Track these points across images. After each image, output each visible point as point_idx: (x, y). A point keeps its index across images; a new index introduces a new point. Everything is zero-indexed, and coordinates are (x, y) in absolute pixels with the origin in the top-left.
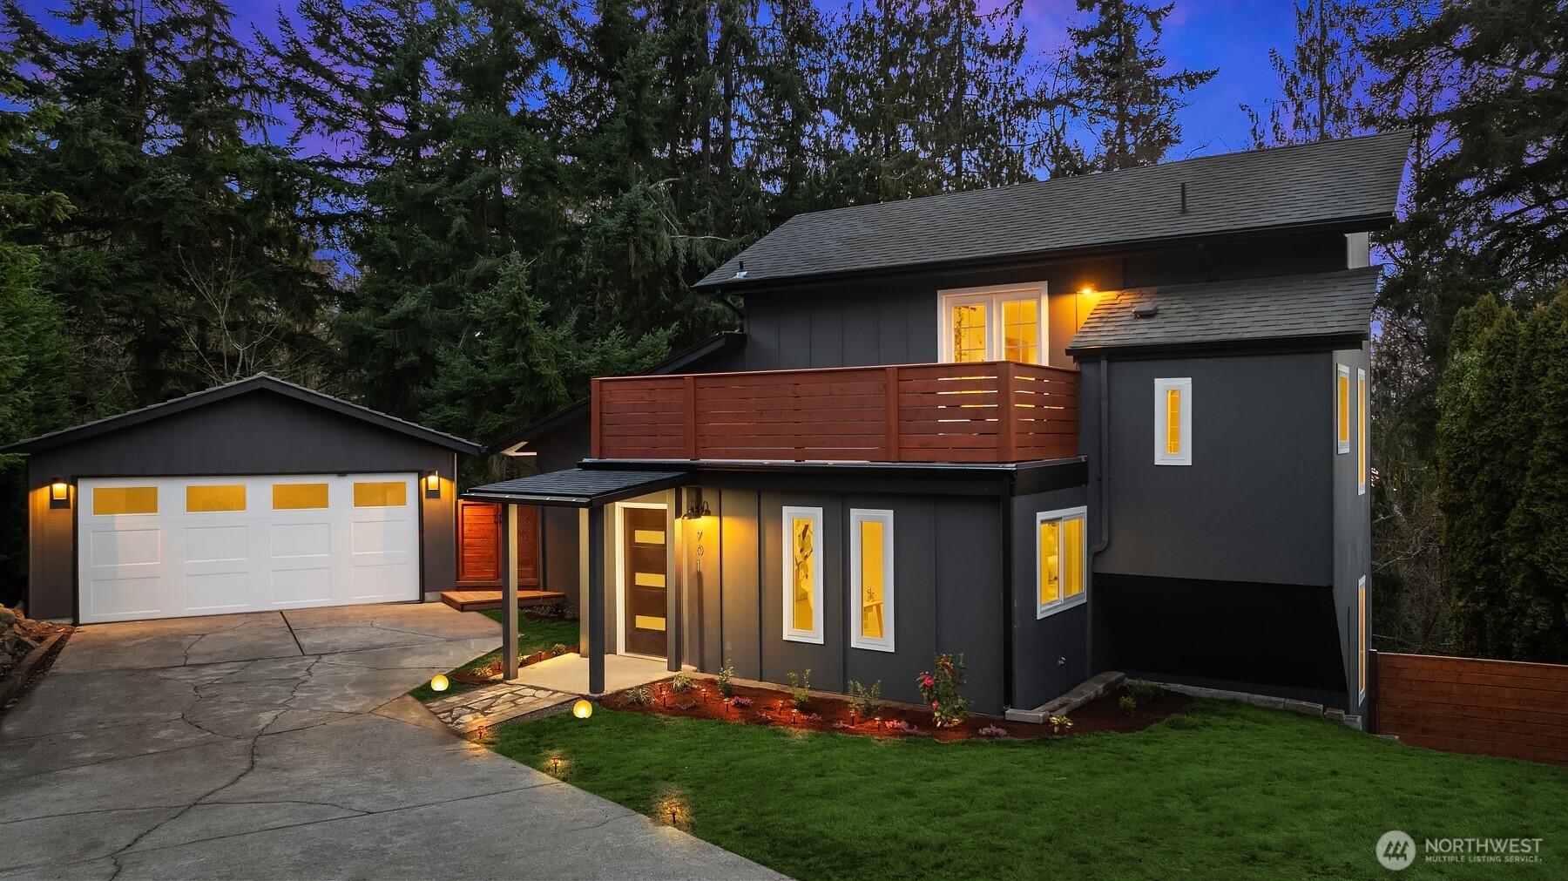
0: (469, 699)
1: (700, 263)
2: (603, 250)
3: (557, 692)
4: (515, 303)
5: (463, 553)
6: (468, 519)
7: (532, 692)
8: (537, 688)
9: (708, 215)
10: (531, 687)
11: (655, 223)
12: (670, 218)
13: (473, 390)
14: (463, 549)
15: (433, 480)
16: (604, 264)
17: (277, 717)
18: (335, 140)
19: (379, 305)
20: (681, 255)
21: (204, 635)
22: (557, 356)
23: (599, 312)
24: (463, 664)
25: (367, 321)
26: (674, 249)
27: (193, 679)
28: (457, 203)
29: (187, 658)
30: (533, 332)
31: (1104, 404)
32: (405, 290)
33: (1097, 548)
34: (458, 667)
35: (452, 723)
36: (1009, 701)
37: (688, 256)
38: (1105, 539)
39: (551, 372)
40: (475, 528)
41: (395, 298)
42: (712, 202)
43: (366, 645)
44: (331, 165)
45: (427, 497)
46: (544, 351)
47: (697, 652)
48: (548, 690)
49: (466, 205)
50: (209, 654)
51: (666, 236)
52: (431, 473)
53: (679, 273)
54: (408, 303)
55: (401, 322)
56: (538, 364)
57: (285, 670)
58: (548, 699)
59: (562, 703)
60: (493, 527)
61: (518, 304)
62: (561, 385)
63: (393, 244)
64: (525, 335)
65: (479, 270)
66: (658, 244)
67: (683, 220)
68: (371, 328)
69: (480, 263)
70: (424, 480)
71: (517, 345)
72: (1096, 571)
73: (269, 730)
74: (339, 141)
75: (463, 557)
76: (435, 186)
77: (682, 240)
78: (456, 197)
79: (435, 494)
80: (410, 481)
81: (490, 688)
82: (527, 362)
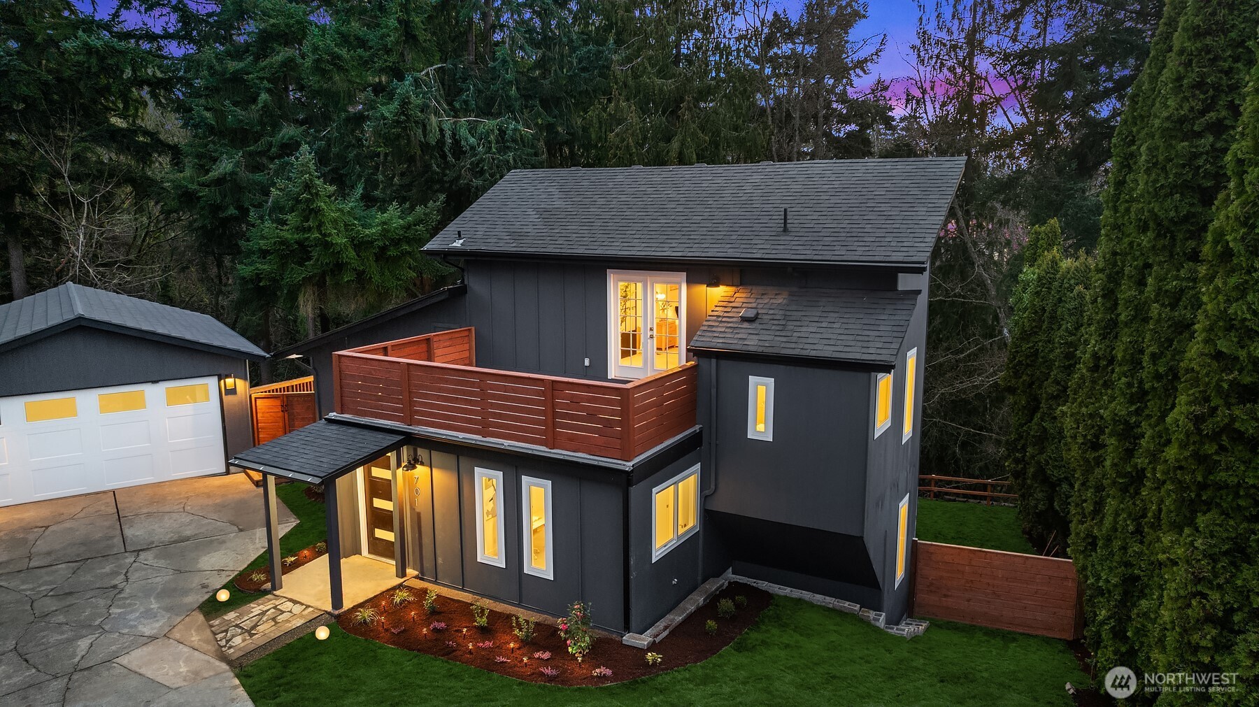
0: (241, 615)
1: (463, 143)
2: (382, 132)
3: (309, 606)
4: (308, 187)
5: (258, 435)
6: (260, 409)
7: (290, 604)
8: (295, 602)
9: (470, 99)
10: (291, 600)
11: (424, 108)
12: (438, 102)
13: (279, 249)
14: (258, 432)
15: (230, 381)
16: (384, 143)
17: (91, 645)
18: (152, 16)
19: (201, 165)
20: (447, 135)
21: (47, 527)
22: (346, 225)
23: (382, 182)
24: (246, 566)
25: (192, 180)
26: (441, 130)
27: (30, 590)
28: (262, 79)
29: (30, 560)
30: (323, 209)
31: (714, 391)
32: (222, 154)
33: (707, 492)
34: (241, 569)
35: (225, 646)
36: (627, 628)
37: (454, 135)
38: (713, 487)
39: (341, 241)
40: (267, 415)
41: (215, 160)
42: (474, 86)
43: (176, 537)
44: (152, 37)
45: (226, 395)
46: (335, 221)
47: (418, 562)
48: (302, 604)
49: (269, 81)
50: (49, 553)
51: (434, 119)
52: (228, 376)
53: (446, 150)
54: (225, 166)
55: (220, 181)
56: (330, 235)
57: (107, 575)
58: (301, 615)
59: (310, 621)
60: (281, 414)
61: (309, 188)
62: (350, 249)
63: (208, 114)
64: (318, 211)
65: (283, 138)
66: (428, 127)
67: (450, 104)
68: (195, 187)
69: (284, 131)
70: (222, 381)
71: (311, 220)
72: (709, 507)
73: (84, 665)
74: (157, 16)
75: (258, 437)
76: (241, 65)
77: (448, 122)
78: (261, 74)
79: (233, 391)
80: (212, 382)
81: (260, 601)
82: (321, 234)
